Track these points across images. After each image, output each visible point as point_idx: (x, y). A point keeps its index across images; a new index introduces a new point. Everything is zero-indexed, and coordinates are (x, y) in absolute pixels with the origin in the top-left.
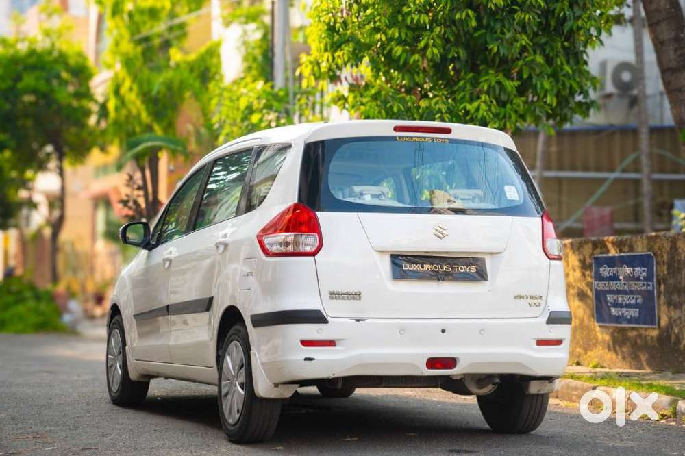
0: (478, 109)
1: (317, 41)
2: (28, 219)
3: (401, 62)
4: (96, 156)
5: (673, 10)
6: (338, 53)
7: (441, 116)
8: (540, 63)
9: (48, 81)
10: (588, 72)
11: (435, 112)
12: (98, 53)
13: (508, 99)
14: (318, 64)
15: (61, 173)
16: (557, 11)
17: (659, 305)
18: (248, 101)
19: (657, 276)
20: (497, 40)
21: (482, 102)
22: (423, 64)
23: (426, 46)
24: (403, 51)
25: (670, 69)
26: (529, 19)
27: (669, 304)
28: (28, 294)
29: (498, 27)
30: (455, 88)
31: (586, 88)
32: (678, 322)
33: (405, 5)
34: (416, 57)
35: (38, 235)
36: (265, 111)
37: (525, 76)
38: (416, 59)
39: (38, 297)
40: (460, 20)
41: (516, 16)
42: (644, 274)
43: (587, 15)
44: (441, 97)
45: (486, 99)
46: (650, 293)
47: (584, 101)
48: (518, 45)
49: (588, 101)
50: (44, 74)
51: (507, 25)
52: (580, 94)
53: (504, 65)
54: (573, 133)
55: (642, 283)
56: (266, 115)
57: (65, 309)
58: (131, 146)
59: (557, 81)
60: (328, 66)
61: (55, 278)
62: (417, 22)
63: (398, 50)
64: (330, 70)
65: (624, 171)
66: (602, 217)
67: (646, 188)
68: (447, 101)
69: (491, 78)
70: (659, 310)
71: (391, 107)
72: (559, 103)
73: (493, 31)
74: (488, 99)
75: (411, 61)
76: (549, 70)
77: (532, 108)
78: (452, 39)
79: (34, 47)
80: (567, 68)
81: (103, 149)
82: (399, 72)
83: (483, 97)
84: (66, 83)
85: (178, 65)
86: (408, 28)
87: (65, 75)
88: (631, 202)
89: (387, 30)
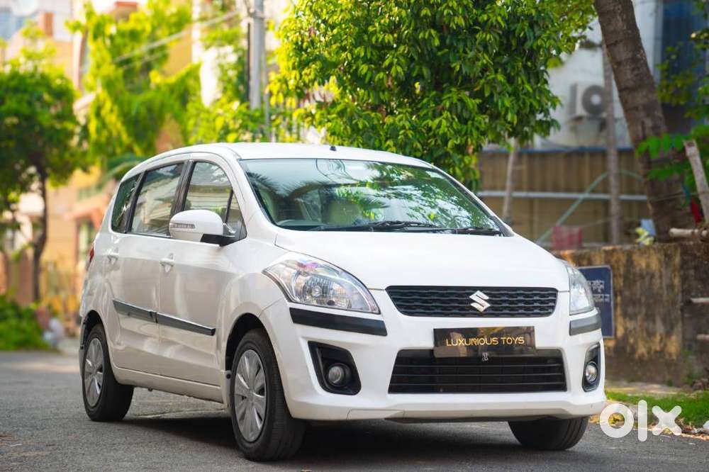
0: (439, 126)
1: (286, 59)
2: (13, 240)
3: (367, 79)
4: (78, 177)
5: (630, 32)
6: (306, 71)
7: (405, 133)
8: (501, 81)
9: (30, 103)
10: (549, 92)
11: (399, 128)
12: (81, 76)
13: (470, 116)
14: (286, 82)
15: (44, 194)
16: (517, 31)
17: (615, 316)
18: (225, 122)
19: (614, 288)
20: (460, 59)
21: (444, 118)
22: (388, 82)
23: (391, 65)
24: (369, 70)
25: (627, 88)
26: (490, 39)
27: (625, 315)
28: (10, 312)
29: (461, 46)
30: (419, 106)
31: (545, 107)
32: (633, 332)
33: (371, 25)
34: (381, 75)
35: (22, 255)
36: (241, 131)
37: (487, 94)
38: (381, 77)
39: (20, 315)
40: (424, 39)
41: (477, 36)
42: (602, 286)
43: (546, 35)
44: (405, 114)
45: (447, 116)
46: (608, 304)
47: (544, 119)
48: (480, 63)
49: (549, 119)
50: (26, 97)
51: (469, 44)
52: (541, 113)
53: (466, 82)
54: (544, 155)
55: (599, 295)
56: (242, 135)
57: (47, 328)
58: (112, 166)
59: (518, 99)
60: (295, 83)
61: (37, 297)
62: (382, 41)
63: (364, 69)
64: (297, 87)
65: (593, 191)
66: (571, 236)
67: (614, 208)
68: (411, 118)
69: (452, 96)
70: (616, 320)
71: (357, 124)
72: (520, 121)
73: (456, 51)
74: (449, 116)
75: (376, 79)
76: (510, 89)
77: (494, 125)
78: (416, 58)
79: (16, 69)
80: (528, 87)
81: (85, 170)
82: (365, 90)
83: (446, 114)
84: (48, 105)
85: (158, 88)
86: (374, 47)
87: (46, 97)
88: (600, 221)
89: (354, 49)
